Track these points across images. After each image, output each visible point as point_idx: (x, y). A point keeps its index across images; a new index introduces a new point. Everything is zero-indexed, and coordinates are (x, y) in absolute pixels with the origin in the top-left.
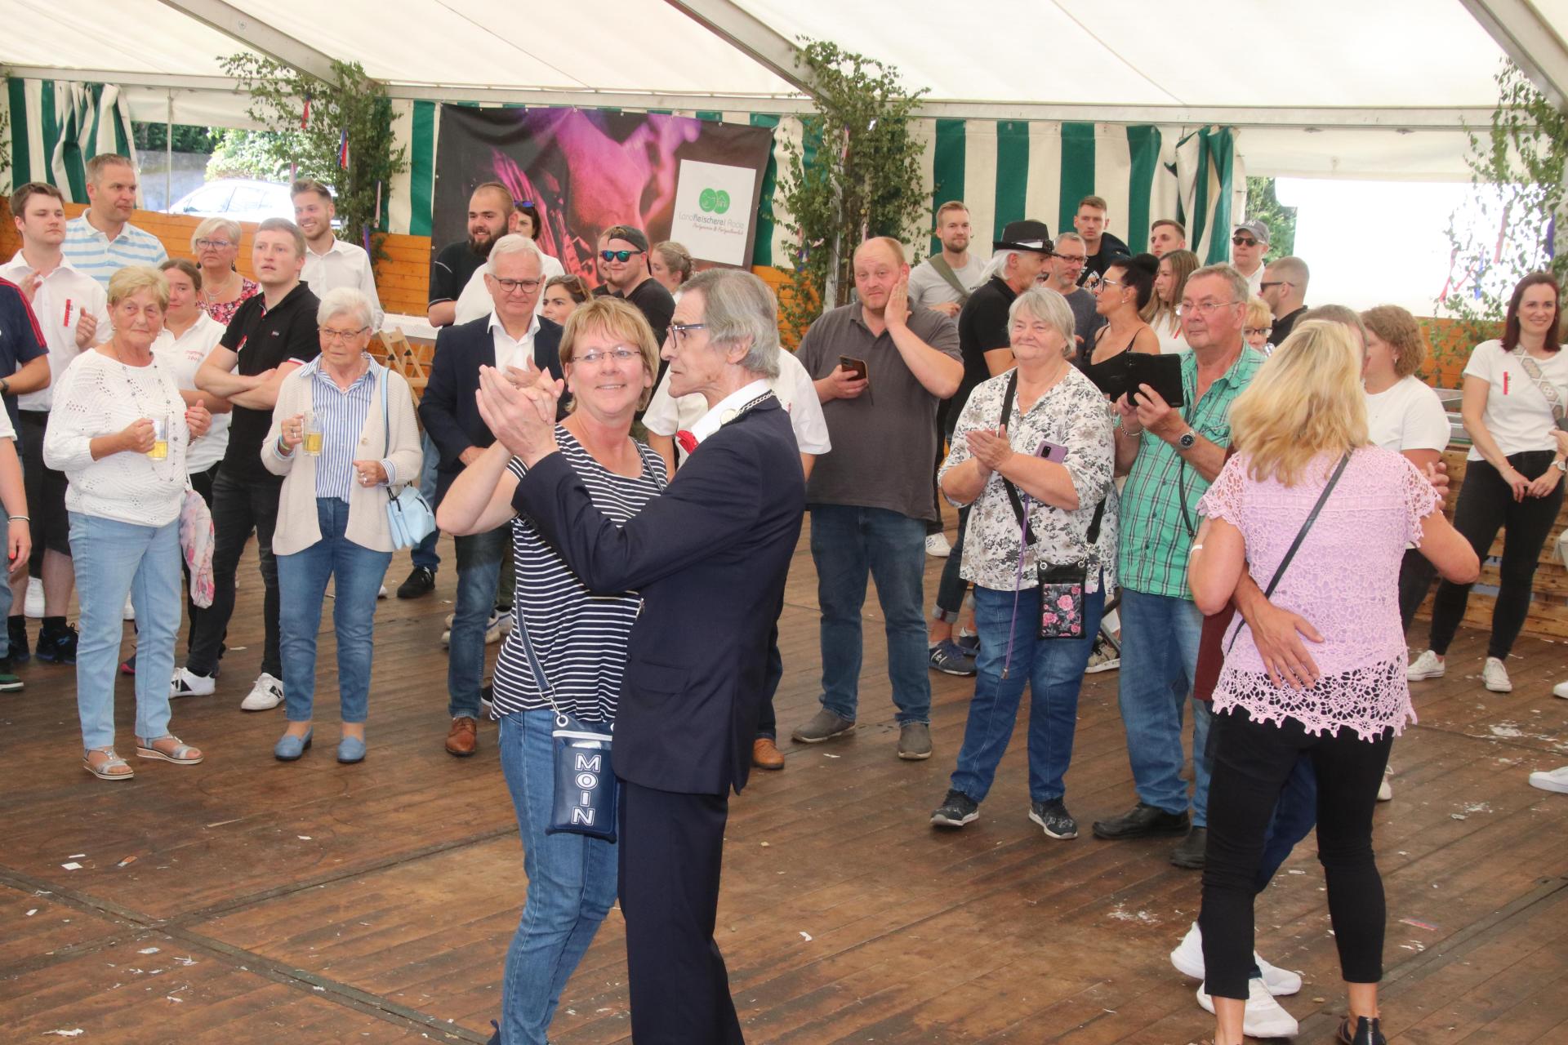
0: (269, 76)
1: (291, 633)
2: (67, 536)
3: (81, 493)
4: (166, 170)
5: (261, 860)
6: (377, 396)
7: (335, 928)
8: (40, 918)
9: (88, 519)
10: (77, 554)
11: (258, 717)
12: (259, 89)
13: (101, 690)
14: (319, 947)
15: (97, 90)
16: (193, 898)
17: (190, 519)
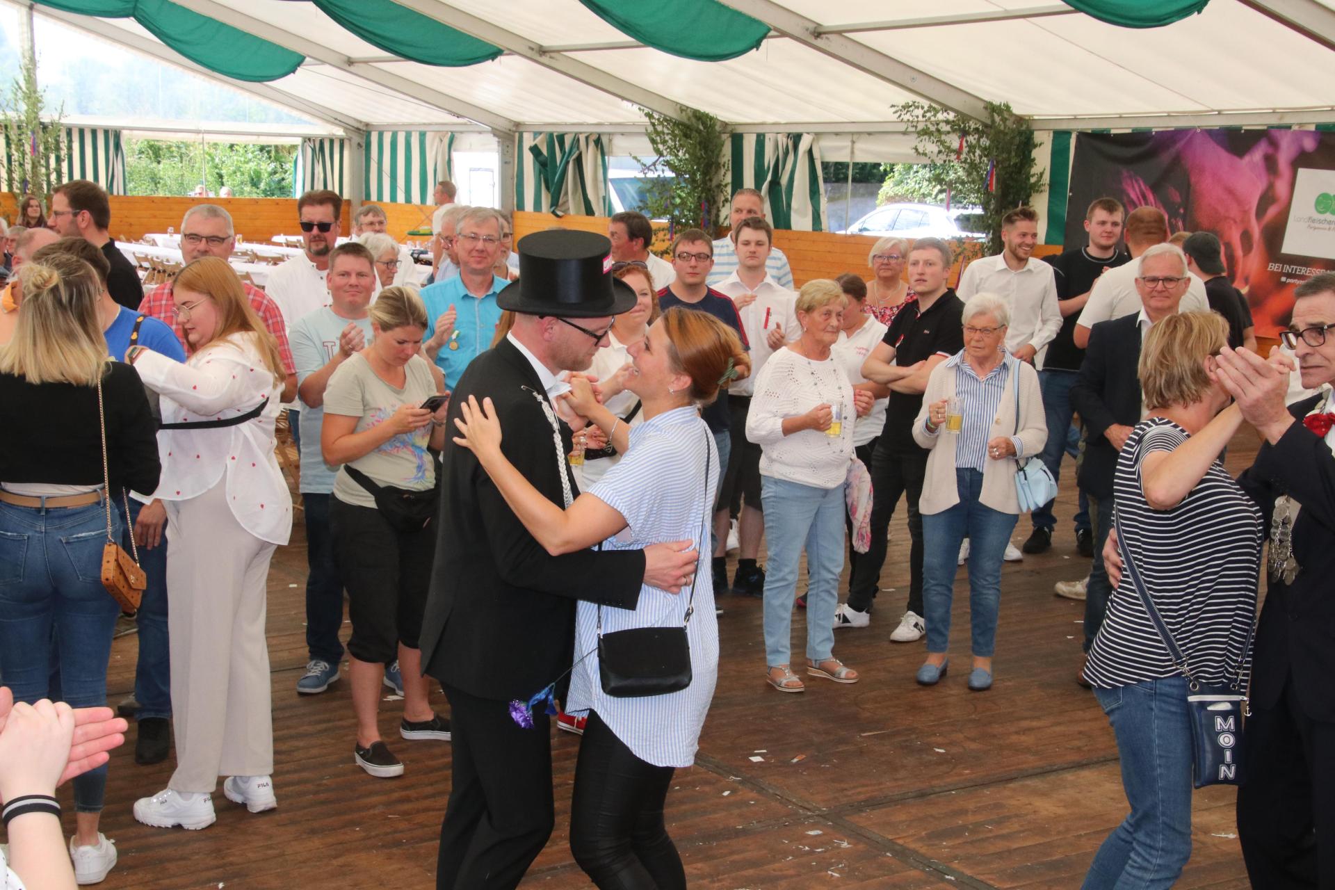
0: (933, 119)
1: (933, 579)
2: (759, 494)
3: (772, 460)
4: (846, 198)
5: (904, 767)
6: (1010, 384)
7: (964, 828)
8: (732, 799)
9: (777, 482)
10: (767, 509)
11: (903, 647)
12: (923, 130)
13: (782, 619)
14: (951, 843)
15: (797, 138)
16: (849, 793)
17: (855, 482)
